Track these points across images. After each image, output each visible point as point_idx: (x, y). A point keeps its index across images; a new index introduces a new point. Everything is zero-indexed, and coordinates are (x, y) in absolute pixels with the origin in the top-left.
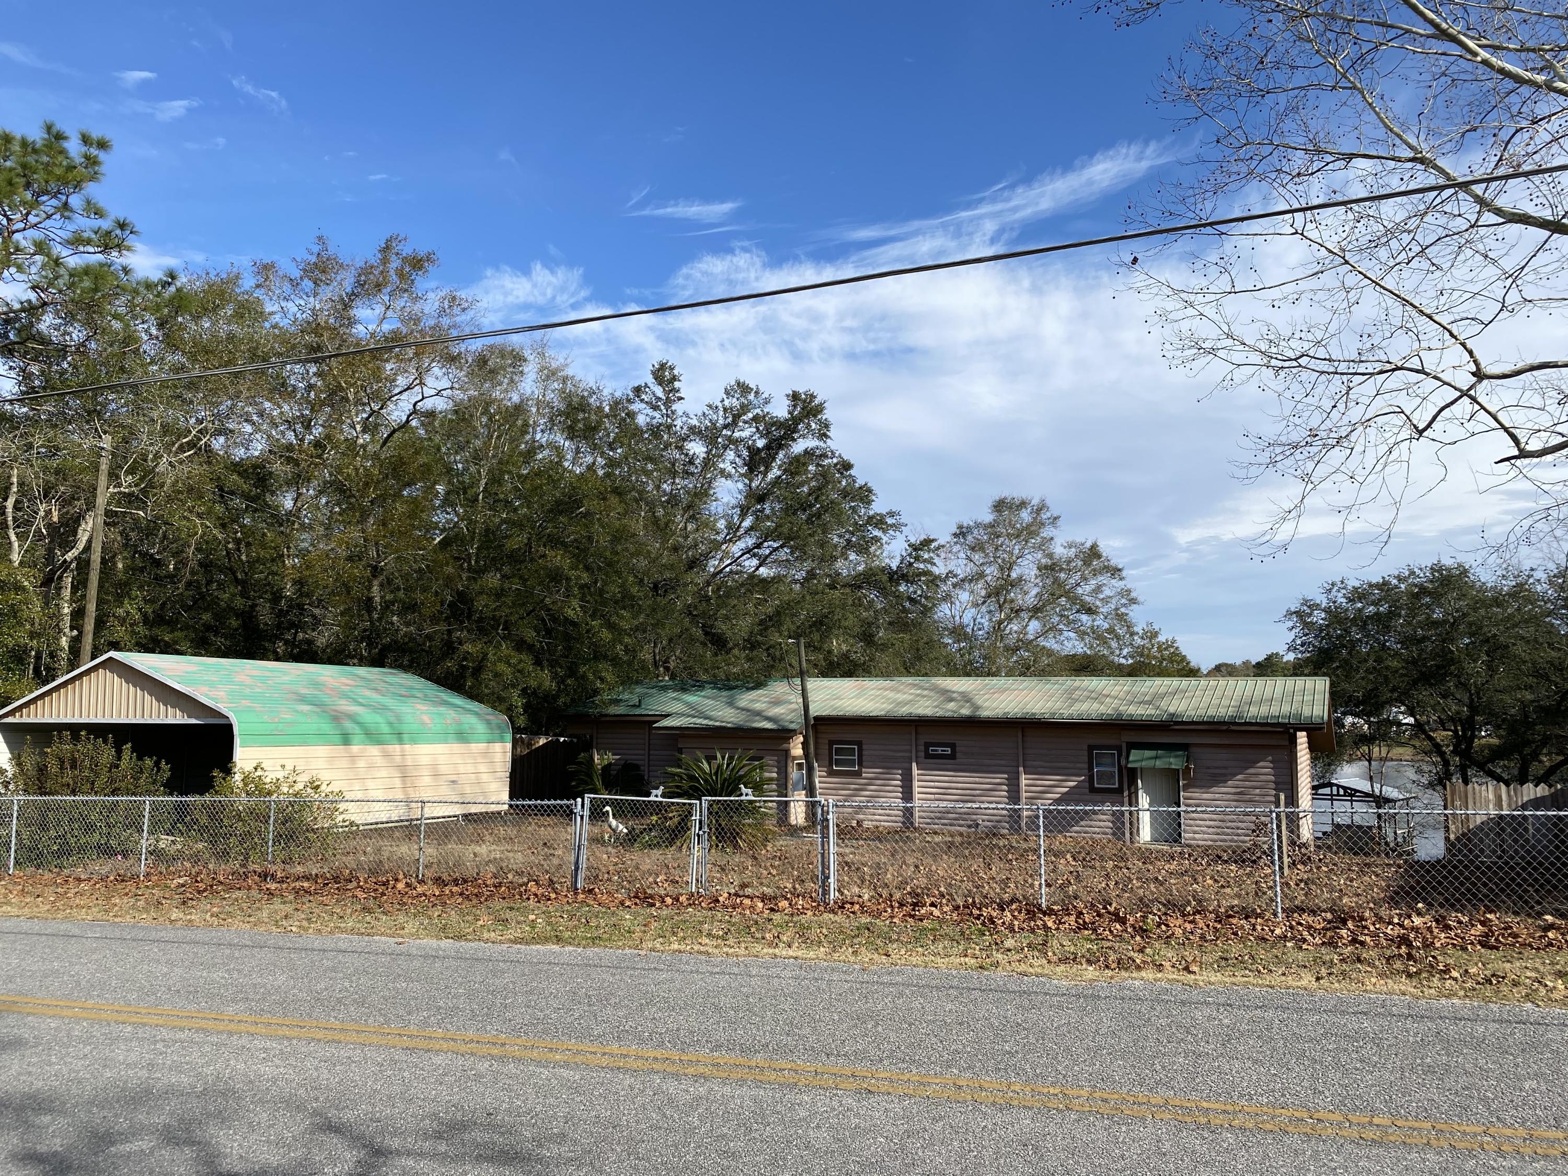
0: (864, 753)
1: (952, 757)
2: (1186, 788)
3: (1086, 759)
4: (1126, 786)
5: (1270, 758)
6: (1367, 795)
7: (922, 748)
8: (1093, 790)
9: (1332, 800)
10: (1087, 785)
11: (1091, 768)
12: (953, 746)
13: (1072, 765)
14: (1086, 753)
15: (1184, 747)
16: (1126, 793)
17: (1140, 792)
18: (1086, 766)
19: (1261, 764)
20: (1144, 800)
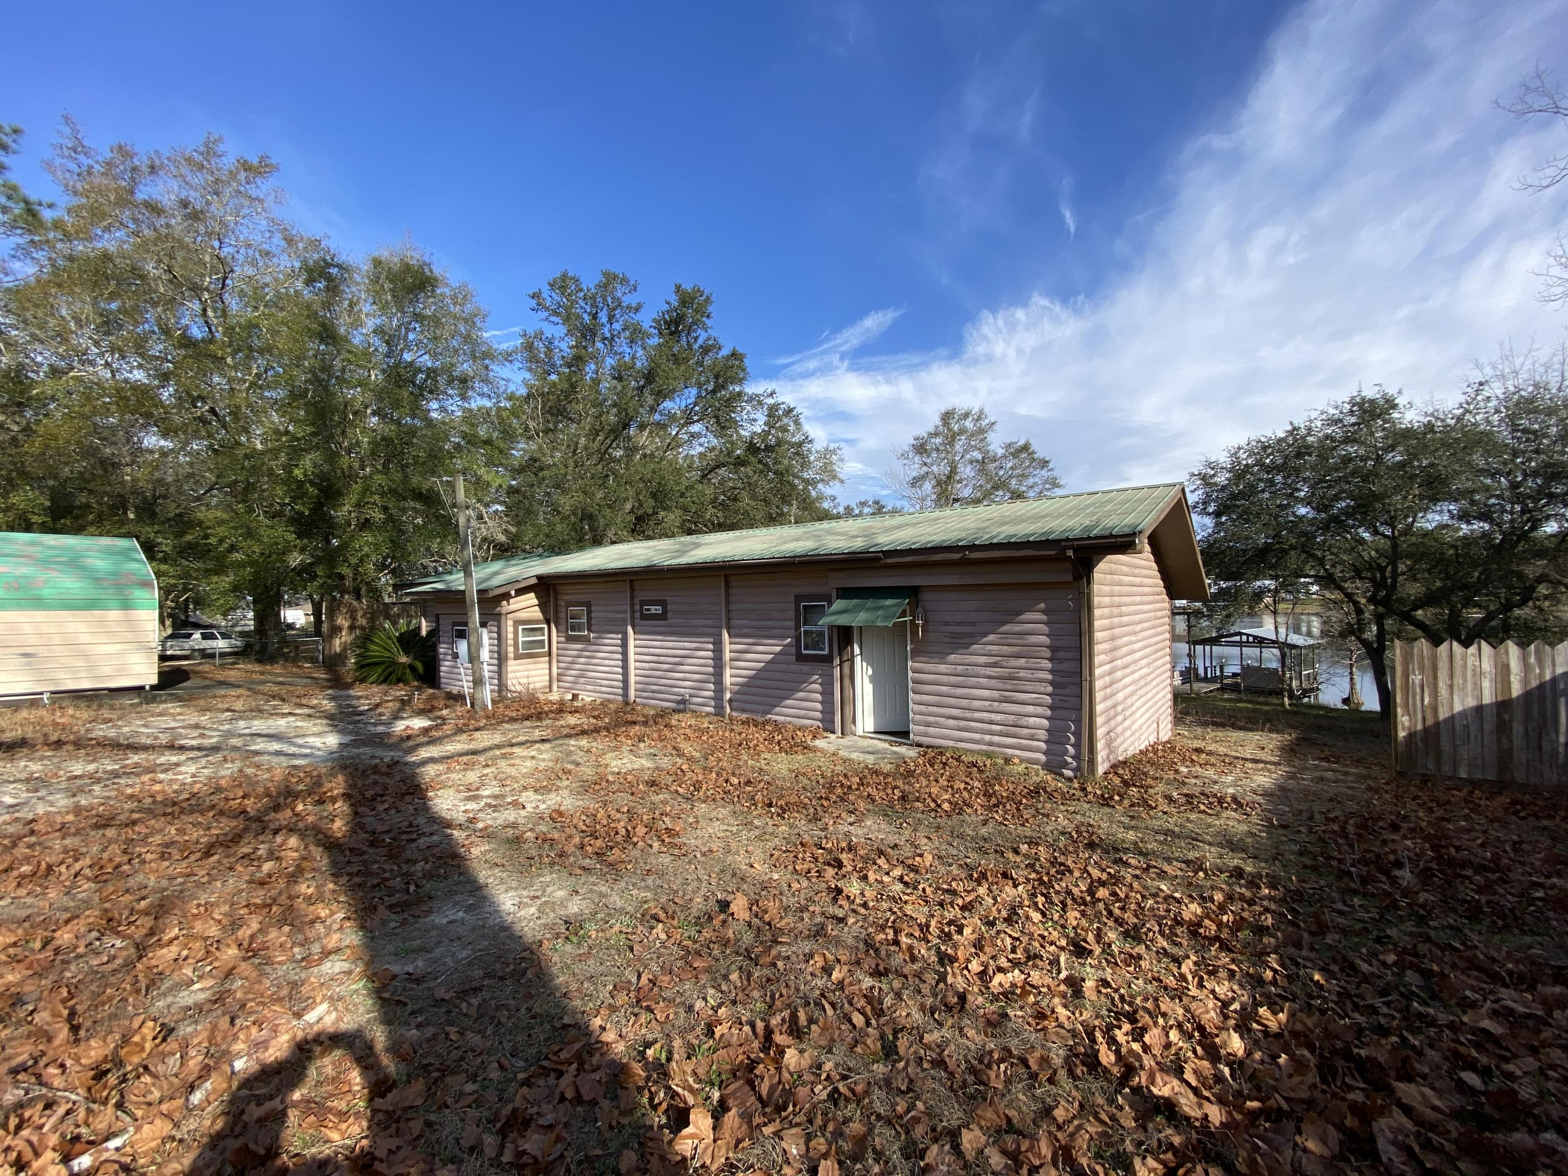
0: (593, 615)
1: (663, 617)
2: (916, 653)
3: (792, 614)
4: (836, 652)
5: (1042, 605)
6: (1273, 642)
7: (637, 607)
8: (800, 658)
9: (1241, 647)
10: (793, 650)
11: (797, 627)
12: (663, 603)
13: (778, 624)
14: (793, 606)
15: (912, 593)
16: (837, 661)
17: (858, 659)
18: (792, 624)
19: (1027, 616)
20: (863, 672)
